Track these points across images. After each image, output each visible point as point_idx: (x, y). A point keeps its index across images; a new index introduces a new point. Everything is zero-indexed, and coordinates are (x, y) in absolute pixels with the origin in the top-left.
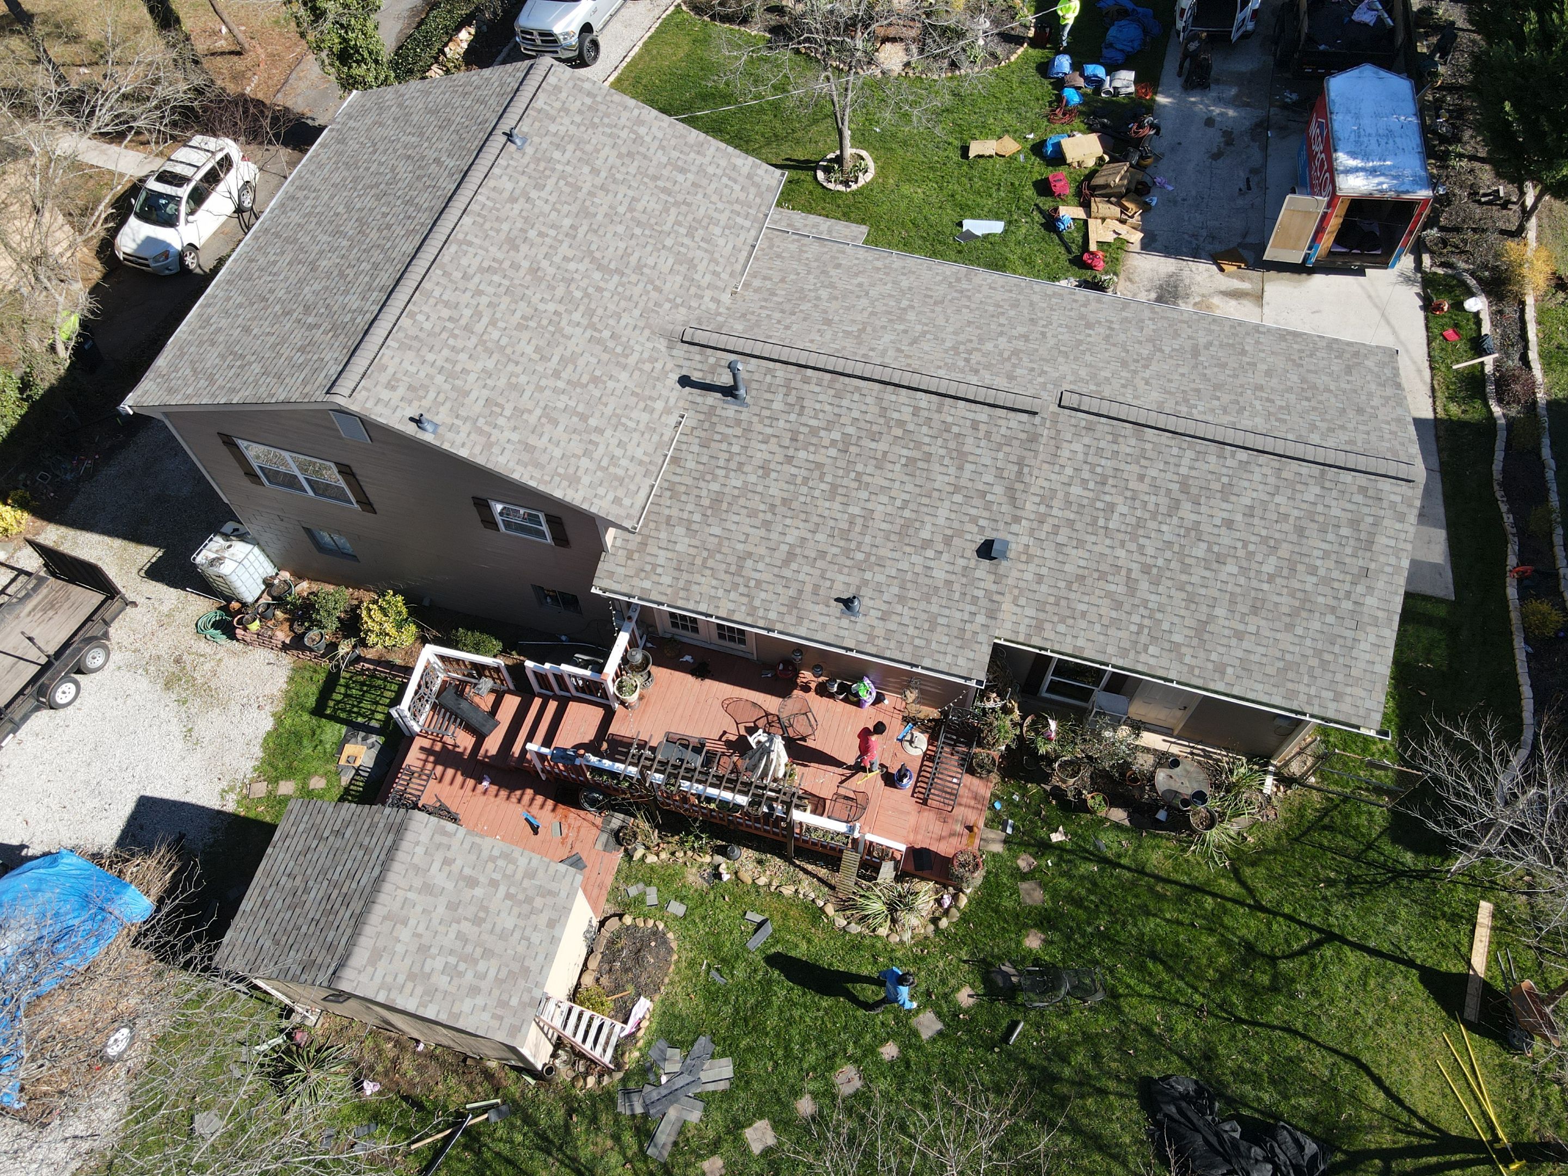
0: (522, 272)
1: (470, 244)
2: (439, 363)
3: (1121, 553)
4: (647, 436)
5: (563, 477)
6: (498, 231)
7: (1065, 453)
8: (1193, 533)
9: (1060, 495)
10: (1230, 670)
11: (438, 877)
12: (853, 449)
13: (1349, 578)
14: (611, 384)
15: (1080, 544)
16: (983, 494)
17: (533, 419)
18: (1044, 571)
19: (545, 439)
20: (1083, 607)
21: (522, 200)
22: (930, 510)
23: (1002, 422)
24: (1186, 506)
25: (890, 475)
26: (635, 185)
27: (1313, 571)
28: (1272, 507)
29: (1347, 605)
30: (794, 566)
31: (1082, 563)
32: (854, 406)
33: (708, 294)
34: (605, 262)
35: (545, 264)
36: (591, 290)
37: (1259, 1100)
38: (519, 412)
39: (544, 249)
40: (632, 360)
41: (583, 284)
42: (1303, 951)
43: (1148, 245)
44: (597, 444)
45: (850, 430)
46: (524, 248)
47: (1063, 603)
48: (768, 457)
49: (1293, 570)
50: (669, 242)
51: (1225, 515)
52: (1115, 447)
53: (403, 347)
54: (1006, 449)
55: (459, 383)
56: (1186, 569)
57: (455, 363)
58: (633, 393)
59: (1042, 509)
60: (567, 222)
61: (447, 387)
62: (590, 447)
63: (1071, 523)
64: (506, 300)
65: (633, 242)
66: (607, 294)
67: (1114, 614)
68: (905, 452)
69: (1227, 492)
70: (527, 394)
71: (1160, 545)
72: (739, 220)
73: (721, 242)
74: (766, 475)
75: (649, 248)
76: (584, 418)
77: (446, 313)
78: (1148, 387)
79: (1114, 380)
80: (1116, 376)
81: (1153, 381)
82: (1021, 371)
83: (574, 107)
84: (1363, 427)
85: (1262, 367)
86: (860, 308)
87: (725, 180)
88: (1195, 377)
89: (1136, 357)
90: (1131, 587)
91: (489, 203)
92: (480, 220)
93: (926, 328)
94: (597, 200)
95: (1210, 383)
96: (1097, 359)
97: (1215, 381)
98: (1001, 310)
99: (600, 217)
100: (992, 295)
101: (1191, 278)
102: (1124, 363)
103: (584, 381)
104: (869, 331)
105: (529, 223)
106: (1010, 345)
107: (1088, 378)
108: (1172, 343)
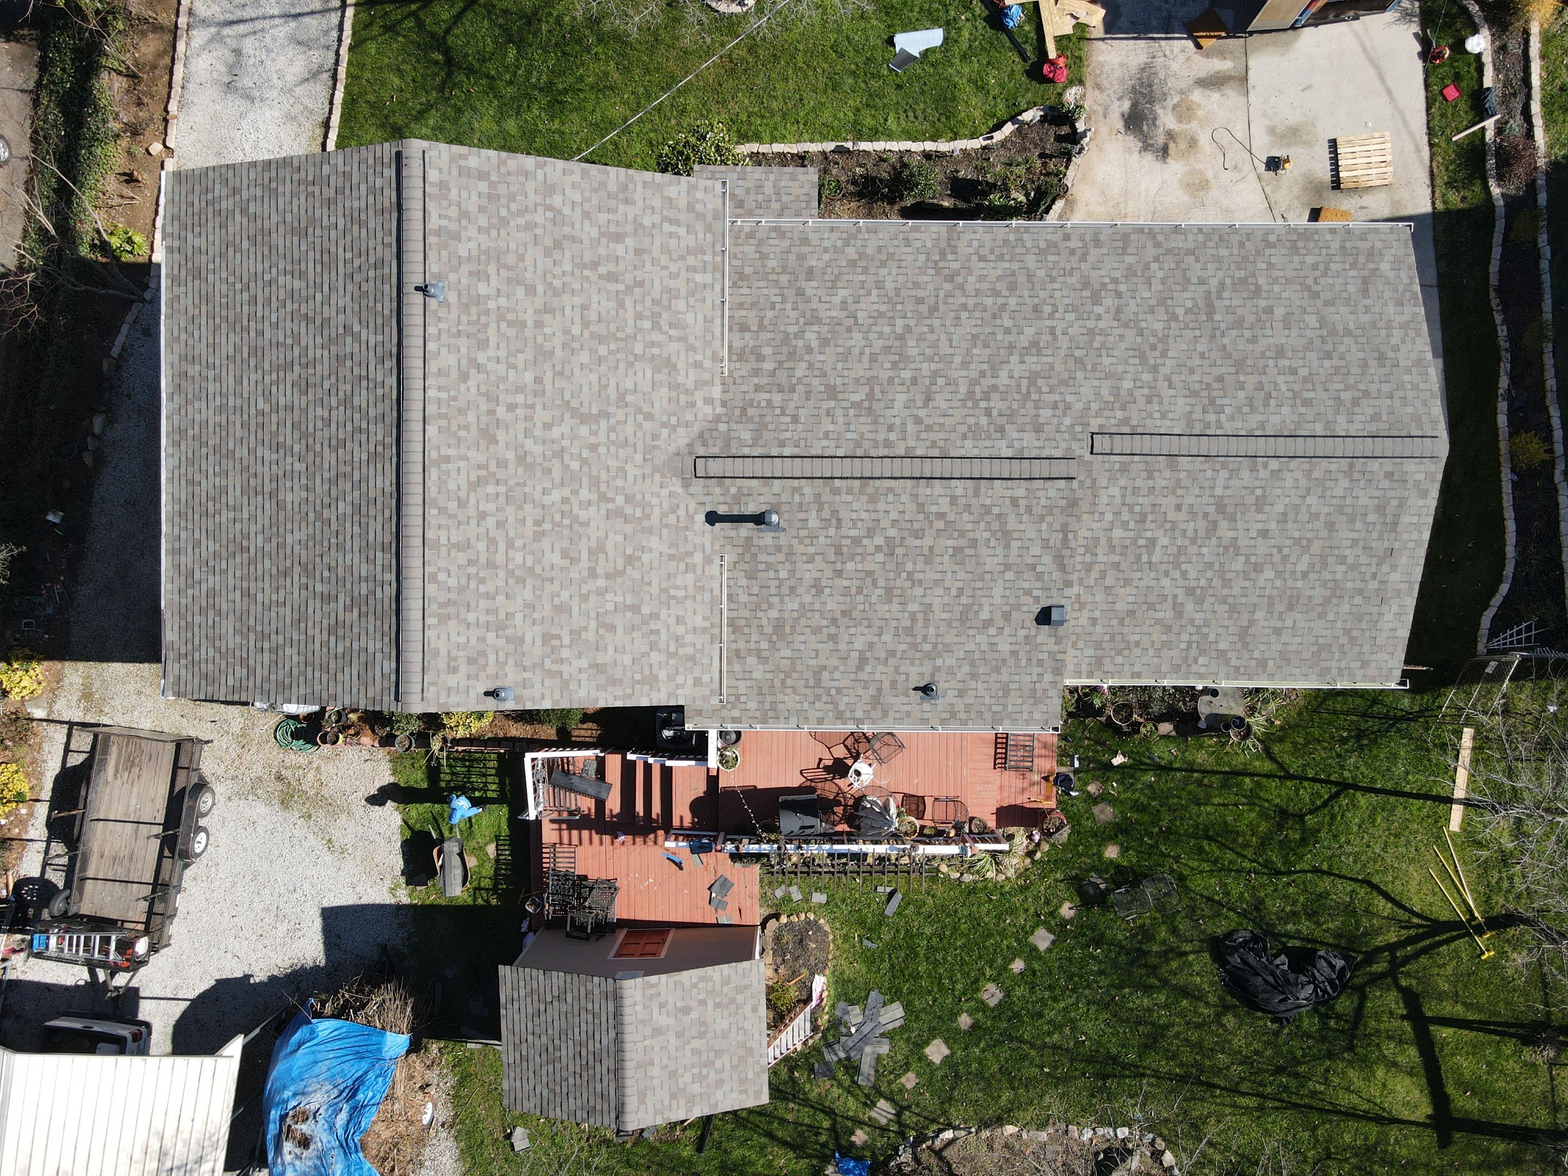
0: (512, 465)
1: (447, 459)
2: (483, 619)
3: (1166, 582)
4: (699, 598)
5: (643, 682)
6: (467, 427)
7: (1103, 500)
8: (1231, 550)
9: (1103, 541)
10: (1271, 663)
11: (662, 1020)
12: (899, 551)
13: (1375, 560)
14: (646, 558)
15: (1128, 582)
16: (1033, 567)
17: (590, 636)
18: (1097, 614)
19: (611, 650)
20: (1137, 638)
21: (473, 372)
22: (985, 592)
23: (1041, 494)
24: (1224, 525)
25: (940, 568)
26: (577, 286)
27: (1342, 560)
28: (1304, 509)
29: (1374, 585)
30: (868, 668)
31: (1131, 599)
32: (890, 507)
33: (699, 396)
34: (584, 410)
35: (529, 444)
36: (585, 453)
37: (1299, 932)
38: (576, 634)
39: (521, 426)
40: (655, 519)
41: (575, 451)
42: (1325, 804)
43: (1112, 26)
44: (658, 632)
45: (892, 532)
46: (501, 435)
47: (1118, 638)
48: (817, 575)
49: (1325, 564)
50: (638, 348)
51: (1260, 526)
52: (1151, 483)
53: (443, 619)
54: (1049, 519)
55: (509, 632)
56: (1227, 583)
57: (496, 611)
58: (672, 557)
59: (1088, 558)
60: (529, 377)
61: (502, 642)
62: (653, 638)
63: (1116, 566)
64: (511, 510)
65: (604, 368)
66: (602, 450)
67: (1164, 638)
68: (950, 543)
69: (1260, 505)
70: (575, 610)
71: (1201, 567)
72: (699, 278)
73: (689, 318)
74: (820, 591)
75: (622, 367)
77: (462, 558)
78: (1172, 392)
79: (1138, 393)
80: (1138, 384)
81: (1175, 378)
82: (1045, 413)
83: (472, 205)
84: (1386, 388)
85: (1279, 311)
86: (856, 351)
87: (667, 227)
88: (1215, 355)
89: (1152, 340)
90: (1178, 611)
91: (443, 395)
92: (443, 423)
93: (934, 366)
94: (547, 330)
95: (1229, 362)
96: (1114, 360)
97: (1235, 356)
98: (1000, 301)
99: (559, 352)
100: (984, 272)
101: (1167, 67)
102: (1142, 356)
103: (620, 567)
104: (878, 395)
105: (492, 398)
106: (1024, 366)
107: (1111, 399)
108: (1184, 300)
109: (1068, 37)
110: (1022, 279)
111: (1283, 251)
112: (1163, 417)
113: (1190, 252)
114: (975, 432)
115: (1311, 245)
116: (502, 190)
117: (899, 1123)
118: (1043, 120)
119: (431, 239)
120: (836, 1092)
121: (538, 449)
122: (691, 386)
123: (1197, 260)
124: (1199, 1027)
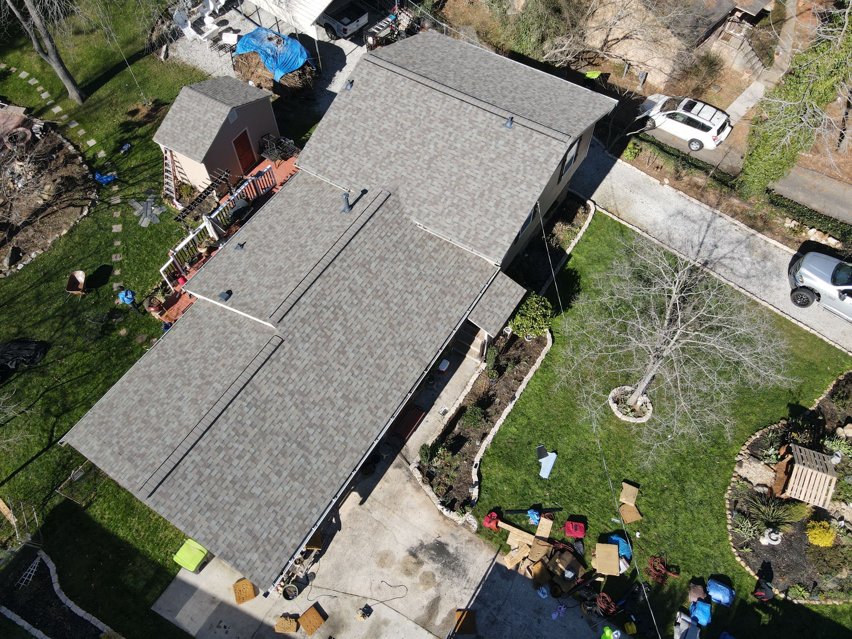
0: (428, 125)
1: (443, 103)
2: (379, 91)
3: (199, 351)
4: (338, 173)
5: (321, 138)
6: (451, 115)
7: (253, 335)
8: (187, 382)
9: (237, 330)
10: (127, 384)
12: (299, 249)
13: (124, 445)
14: (365, 159)
16: (251, 294)
17: (350, 126)
18: (212, 320)
19: (340, 131)
21: (471, 126)
22: (257, 275)
24: (200, 382)
25: (280, 261)
26: (485, 179)
27: (138, 430)
28: (175, 420)
30: (267, 229)
31: (205, 335)
32: (318, 250)
33: (415, 210)
34: (434, 161)
35: (433, 134)
36: (418, 154)
38: (354, 121)
39: (441, 134)
40: (378, 170)
41: (421, 151)
43: (498, 568)
44: (335, 151)
45: (308, 248)
46: (442, 126)
48: (315, 220)
49: (144, 422)
50: (447, 193)
51: (185, 398)
52: (243, 356)
53: (387, 78)
54: (263, 305)
55: (369, 98)
56: (176, 376)
57: (379, 97)
58: (360, 169)
59: (237, 323)
60: (458, 145)
61: (367, 94)
62: (334, 149)
63: (224, 333)
64: (412, 117)
65: (447, 175)
66: (416, 161)
67: (179, 344)
68: (286, 267)
69: (194, 401)
70: (362, 124)
71: (192, 368)
72: (464, 233)
73: (449, 221)
74: (308, 220)
75: (444, 183)
76: (349, 147)
77: (405, 93)
78: (275, 392)
79: (287, 377)
80: (291, 381)
81: (280, 400)
82: (308, 330)
83: (536, 152)
84: (194, 496)
85: (274, 478)
86: (394, 281)
87: (492, 228)
88: (277, 428)
89: (307, 405)
90: (183, 353)
91: (468, 111)
92: (457, 107)
93: (364, 305)
94: (473, 160)
95: (268, 432)
96: (310, 380)
97: (269, 437)
98: (375, 356)
99: (462, 161)
100: (394, 361)
101: (458, 585)
102: (302, 394)
103: (368, 148)
104: (367, 273)
105: (457, 128)
106: (337, 339)
107: (293, 363)
108: (315, 438)
109: (506, 540)
110: (379, 374)
111: (303, 510)
112: (266, 377)
113: (337, 462)
114: (322, 295)
115: (296, 528)
116: (538, 166)
117: (106, 202)
118: (469, 498)
119: (529, 131)
120: (138, 190)
121: (429, 137)
122: (421, 208)
123: (330, 462)
124: (24, 318)
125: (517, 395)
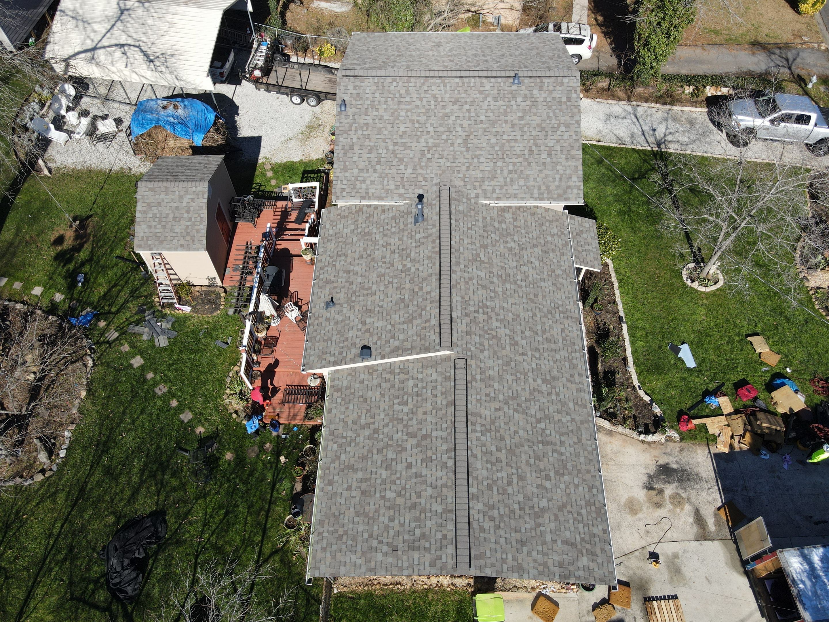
0: (443, 111)
1: (445, 86)
2: (376, 99)
3: (382, 416)
4: (383, 191)
5: (344, 165)
6: (459, 94)
7: (429, 371)
8: (400, 449)
9: (407, 377)
10: (330, 488)
11: (186, 200)
12: (403, 275)
13: (390, 540)
14: (402, 167)
15: (383, 395)
16: (393, 337)
17: (367, 143)
18: (366, 382)
19: (360, 152)
20: (351, 407)
21: (484, 96)
22: (380, 318)
23: (432, 332)
24: (415, 441)
25: (394, 295)
26: (525, 137)
27: (392, 519)
28: (424, 487)
29: (375, 543)
30: (344, 275)
31: (373, 399)
32: (425, 266)
33: (479, 191)
34: (469, 141)
35: (453, 118)
36: (450, 141)
38: (368, 137)
39: (461, 115)
40: (421, 171)
41: (451, 137)
43: (718, 457)
44: (367, 172)
45: (413, 270)
46: (456, 107)
47: (352, 397)
48: (393, 243)
49: (389, 508)
50: (499, 164)
51: (414, 463)
52: (439, 395)
53: (377, 84)
54: (419, 339)
55: (370, 110)
56: (380, 451)
57: (379, 104)
58: (402, 178)
59: (397, 371)
60: (483, 118)
61: (366, 107)
62: (365, 171)
63: (393, 386)
64: (424, 111)
65: (489, 149)
66: (452, 148)
67: (350, 422)
68: (407, 296)
69: (427, 460)
70: (379, 137)
71: (390, 434)
72: (536, 191)
73: (516, 187)
74: (384, 246)
75: (490, 157)
76: (379, 162)
77: (403, 92)
78: (493, 409)
79: (491, 390)
80: (497, 392)
81: (501, 413)
82: (477, 339)
83: (554, 95)
84: (502, 541)
85: (548, 484)
86: (506, 261)
87: (558, 176)
88: (517, 439)
89: (524, 405)
90: (364, 427)
91: (472, 85)
92: (460, 84)
93: (500, 293)
94: (504, 125)
95: (513, 447)
96: (510, 382)
97: (517, 451)
98: (540, 333)
99: (494, 130)
100: (555, 329)
101: (702, 489)
102: (513, 398)
103: (398, 156)
104: (483, 265)
105: (472, 103)
106: (503, 335)
107: (487, 375)
108: (550, 430)
109: (707, 431)
110: (553, 346)
111: (587, 496)
112: (477, 400)
113: (579, 440)
114: (465, 303)
115: (594, 515)
116: (564, 107)
117: (104, 342)
118: (656, 416)
119: (538, 80)
120: (128, 315)
121: (451, 122)
122: (484, 187)
123: (575, 443)
124: (112, 501)
125: (622, 314)
